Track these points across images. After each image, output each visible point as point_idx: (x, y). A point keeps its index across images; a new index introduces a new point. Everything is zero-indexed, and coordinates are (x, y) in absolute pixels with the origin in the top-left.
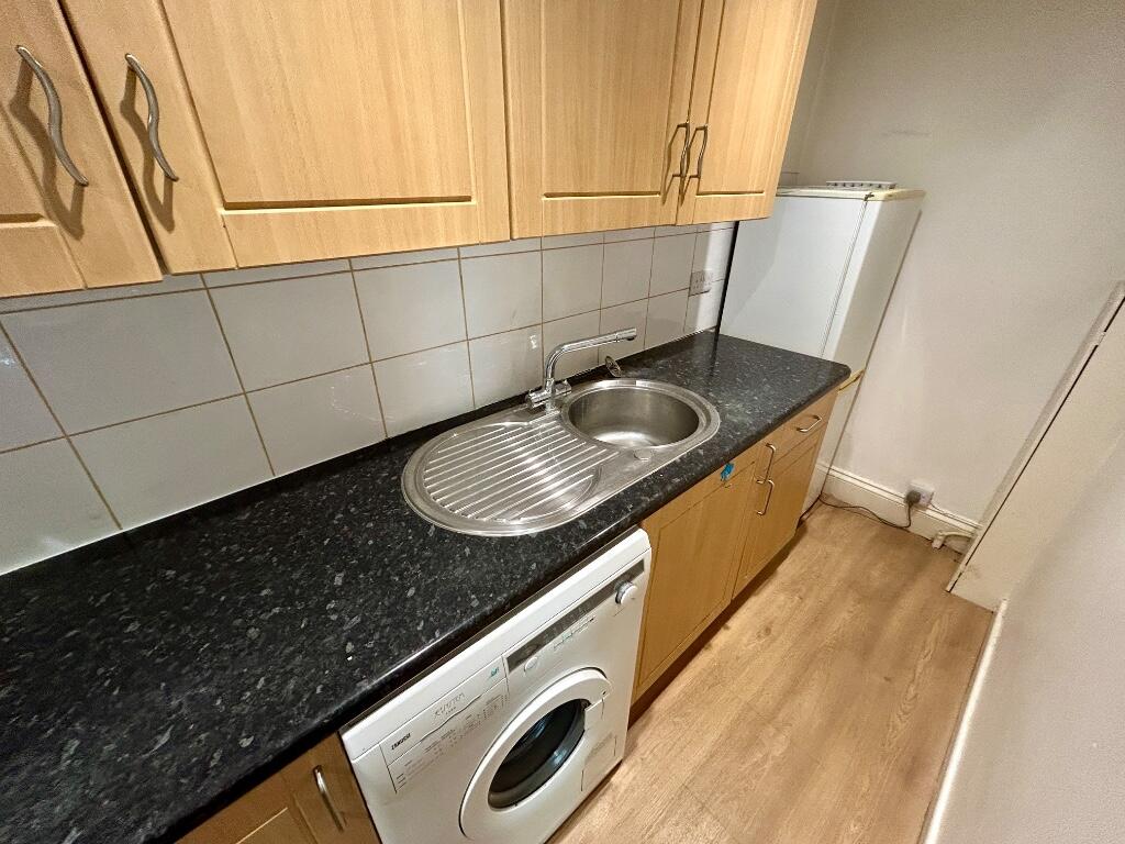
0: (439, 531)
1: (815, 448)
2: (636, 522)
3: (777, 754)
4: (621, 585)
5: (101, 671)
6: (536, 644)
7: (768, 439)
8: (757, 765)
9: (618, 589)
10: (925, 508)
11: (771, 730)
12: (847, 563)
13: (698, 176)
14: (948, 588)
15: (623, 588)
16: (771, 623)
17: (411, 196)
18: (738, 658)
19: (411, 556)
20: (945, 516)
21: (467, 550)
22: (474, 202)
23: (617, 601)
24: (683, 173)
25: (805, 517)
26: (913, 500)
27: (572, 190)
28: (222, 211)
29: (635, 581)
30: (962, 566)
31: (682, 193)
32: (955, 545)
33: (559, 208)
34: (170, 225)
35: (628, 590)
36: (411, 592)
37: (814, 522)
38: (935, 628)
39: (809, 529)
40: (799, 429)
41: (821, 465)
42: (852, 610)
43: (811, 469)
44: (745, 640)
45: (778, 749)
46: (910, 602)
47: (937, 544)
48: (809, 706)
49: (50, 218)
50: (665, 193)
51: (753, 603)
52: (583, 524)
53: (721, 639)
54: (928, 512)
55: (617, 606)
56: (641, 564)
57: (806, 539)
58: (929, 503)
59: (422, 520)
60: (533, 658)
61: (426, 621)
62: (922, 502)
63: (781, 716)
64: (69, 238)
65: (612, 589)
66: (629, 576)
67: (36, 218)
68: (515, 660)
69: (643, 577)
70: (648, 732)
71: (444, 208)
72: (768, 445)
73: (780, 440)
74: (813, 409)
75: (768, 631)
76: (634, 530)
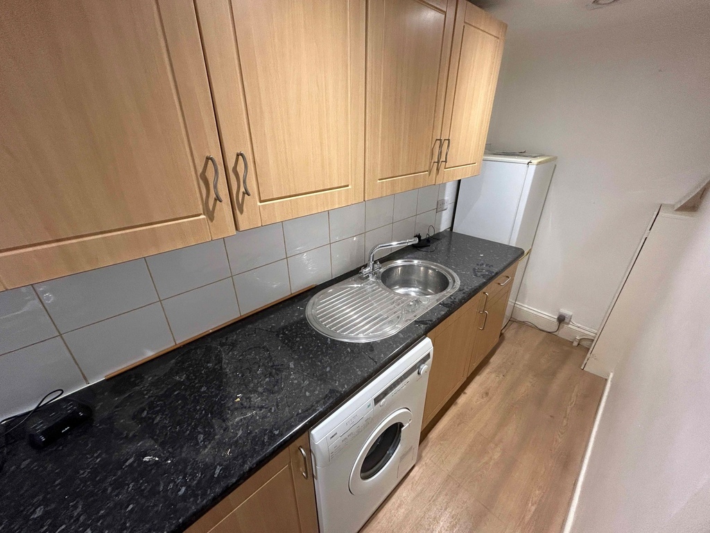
0: (333, 341)
1: (508, 292)
2: (425, 334)
3: (496, 457)
4: (420, 365)
5: (198, 408)
6: (385, 393)
7: (484, 290)
8: (487, 463)
9: (419, 367)
10: (568, 324)
11: (492, 445)
12: (527, 356)
13: (446, 162)
14: (582, 368)
15: (421, 367)
16: (489, 389)
17: (326, 188)
18: (472, 409)
19: (322, 353)
20: (579, 327)
21: (349, 349)
22: (350, 187)
23: (419, 373)
24: (439, 162)
25: (503, 331)
26: (561, 319)
27: (390, 176)
28: (259, 204)
29: (427, 363)
30: (588, 355)
31: (438, 170)
32: (584, 343)
33: (384, 185)
34: (242, 212)
35: (424, 368)
36: (328, 369)
37: (509, 334)
38: (576, 390)
39: (506, 338)
40: (499, 284)
41: (511, 301)
42: (531, 380)
43: (505, 305)
44: (475, 399)
45: (497, 456)
46: (562, 376)
47: (575, 344)
48: (511, 432)
49: (204, 214)
50: (430, 171)
51: (478, 380)
52: (401, 336)
53: (462, 400)
54: (570, 326)
55: (418, 377)
56: (429, 355)
57: (504, 344)
58: (570, 321)
59: (323, 336)
60: (384, 400)
61: (339, 381)
62: (567, 320)
63: (497, 438)
64: (209, 221)
65: (416, 367)
66: (424, 361)
67: (199, 215)
68: (377, 400)
69: (430, 361)
70: (428, 449)
71: (339, 192)
72: (484, 293)
73: (489, 290)
74: (506, 273)
75: (487, 394)
76: (425, 338)
